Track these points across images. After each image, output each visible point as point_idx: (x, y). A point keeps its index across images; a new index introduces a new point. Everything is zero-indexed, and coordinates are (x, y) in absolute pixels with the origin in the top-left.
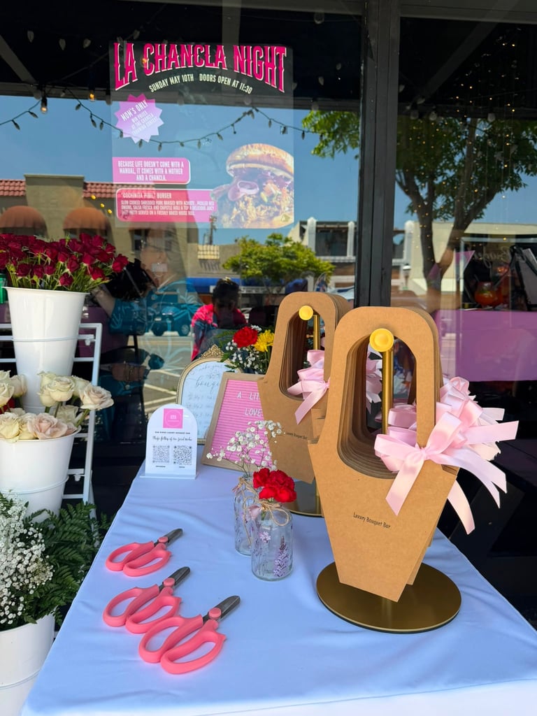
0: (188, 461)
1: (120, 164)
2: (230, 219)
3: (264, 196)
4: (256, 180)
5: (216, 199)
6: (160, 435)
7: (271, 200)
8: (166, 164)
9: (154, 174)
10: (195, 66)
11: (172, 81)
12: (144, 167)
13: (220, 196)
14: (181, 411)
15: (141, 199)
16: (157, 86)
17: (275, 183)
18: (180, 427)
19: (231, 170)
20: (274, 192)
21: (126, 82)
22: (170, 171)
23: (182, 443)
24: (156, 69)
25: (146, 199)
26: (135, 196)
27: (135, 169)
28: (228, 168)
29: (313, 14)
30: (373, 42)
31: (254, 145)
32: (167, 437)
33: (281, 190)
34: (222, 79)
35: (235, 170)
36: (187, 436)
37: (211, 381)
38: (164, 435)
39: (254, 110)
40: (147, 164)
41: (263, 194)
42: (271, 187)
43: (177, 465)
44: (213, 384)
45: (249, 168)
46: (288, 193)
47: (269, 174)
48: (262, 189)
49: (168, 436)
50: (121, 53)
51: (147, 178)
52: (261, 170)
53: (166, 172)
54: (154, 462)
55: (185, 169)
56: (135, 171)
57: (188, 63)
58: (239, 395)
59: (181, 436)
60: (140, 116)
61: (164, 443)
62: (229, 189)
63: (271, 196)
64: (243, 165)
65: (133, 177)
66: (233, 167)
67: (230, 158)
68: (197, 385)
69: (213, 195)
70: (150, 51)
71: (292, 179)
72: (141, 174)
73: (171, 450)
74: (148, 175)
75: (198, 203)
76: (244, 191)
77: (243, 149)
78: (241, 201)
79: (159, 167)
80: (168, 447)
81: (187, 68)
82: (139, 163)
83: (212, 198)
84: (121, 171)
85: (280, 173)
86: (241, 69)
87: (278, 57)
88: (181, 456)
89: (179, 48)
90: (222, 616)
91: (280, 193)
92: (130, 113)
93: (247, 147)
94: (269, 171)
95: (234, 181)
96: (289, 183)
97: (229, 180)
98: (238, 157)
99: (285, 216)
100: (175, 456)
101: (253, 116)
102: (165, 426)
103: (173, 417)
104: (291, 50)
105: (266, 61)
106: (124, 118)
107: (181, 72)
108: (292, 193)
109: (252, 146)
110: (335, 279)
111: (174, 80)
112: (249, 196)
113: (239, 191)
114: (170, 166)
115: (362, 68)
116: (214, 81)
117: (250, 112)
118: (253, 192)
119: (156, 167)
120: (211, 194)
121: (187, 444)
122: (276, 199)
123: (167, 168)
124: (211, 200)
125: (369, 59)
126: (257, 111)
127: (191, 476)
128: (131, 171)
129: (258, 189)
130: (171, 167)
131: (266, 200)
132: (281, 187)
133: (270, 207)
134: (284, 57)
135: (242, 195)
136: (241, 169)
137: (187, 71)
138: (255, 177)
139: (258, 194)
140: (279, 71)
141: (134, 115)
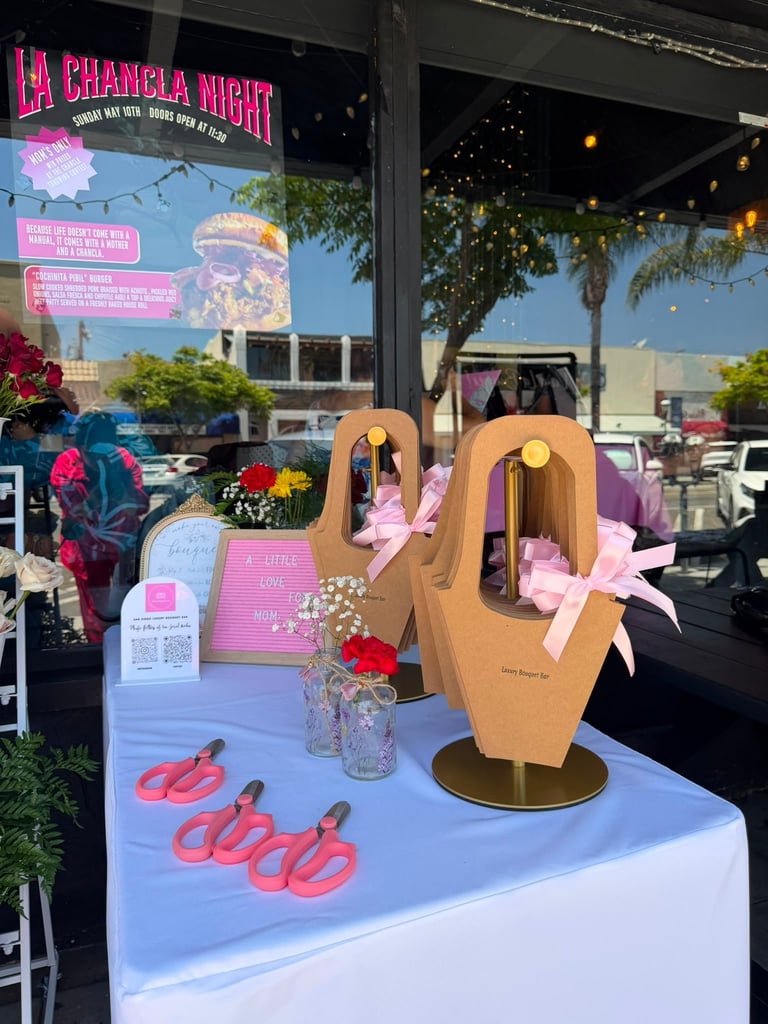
0: (187, 657)
1: (29, 228)
2: (200, 316)
3: (248, 286)
4: (237, 263)
5: (178, 286)
6: (141, 624)
7: (259, 292)
8: (103, 234)
9: (84, 247)
10: (142, 96)
11: (108, 113)
12: (67, 236)
13: (185, 283)
14: (172, 586)
15: (64, 283)
16: (85, 118)
17: (262, 269)
18: (173, 608)
19: (199, 247)
20: (262, 280)
21: (36, 108)
22: (109, 244)
23: (174, 632)
24: (83, 94)
25: (74, 283)
26: (55, 277)
27: (54, 239)
28: (195, 244)
30: (387, 91)
31: (232, 214)
32: (152, 625)
33: (271, 279)
34: (182, 119)
35: (206, 247)
36: (183, 621)
37: (192, 546)
38: (147, 623)
39: (187, 166)
40: (73, 231)
41: (246, 283)
42: (257, 273)
43: (170, 664)
44: (196, 550)
45: (225, 246)
46: (282, 283)
47: (254, 255)
48: (244, 276)
49: (153, 623)
50: (27, 64)
51: (72, 253)
52: (242, 250)
53: (103, 244)
54: (134, 662)
55: (132, 243)
56: (54, 240)
57: (132, 90)
58: (249, 560)
59: (174, 622)
60: (58, 160)
61: (149, 633)
62: (198, 273)
63: (259, 287)
64: (217, 242)
65: (52, 250)
66: (202, 243)
67: (197, 230)
68: (171, 552)
69: (175, 281)
70: (72, 66)
71: (287, 265)
72: (63, 245)
73: (160, 644)
74: (75, 248)
75: (153, 291)
76: (220, 278)
77: (216, 219)
78: (215, 292)
79: (92, 237)
80: (156, 639)
81: (130, 97)
82: (60, 230)
83: (174, 285)
84: (31, 239)
85: (269, 255)
86: (210, 107)
87: (262, 96)
88: (175, 650)
89: (117, 67)
90: (338, 824)
91: (271, 282)
92: (43, 155)
93: (222, 217)
94: (254, 251)
95: (205, 263)
96: (282, 269)
97: (198, 260)
98: (210, 230)
99: (279, 314)
100: (166, 652)
101: (186, 173)
102: (148, 609)
103: (161, 595)
104: (279, 90)
105: (244, 99)
106: (33, 160)
107: (122, 102)
108: (287, 284)
109: (229, 216)
110: (277, 415)
111: (112, 113)
112: (227, 284)
113: (212, 277)
114: (109, 236)
115: (373, 123)
116: (172, 120)
117: (181, 168)
118: (232, 279)
119: (87, 237)
120: (171, 279)
121: (185, 632)
122: (266, 291)
123: (105, 240)
124: (172, 288)
125: (383, 113)
126: (192, 166)
127: (194, 677)
128: (48, 241)
129: (239, 275)
130: (110, 238)
131: (251, 291)
132: (271, 275)
133: (257, 301)
134: (270, 97)
135: (216, 283)
136: (215, 246)
137: (130, 102)
138: (234, 258)
139: (240, 282)
140: (263, 116)
141: (50, 159)
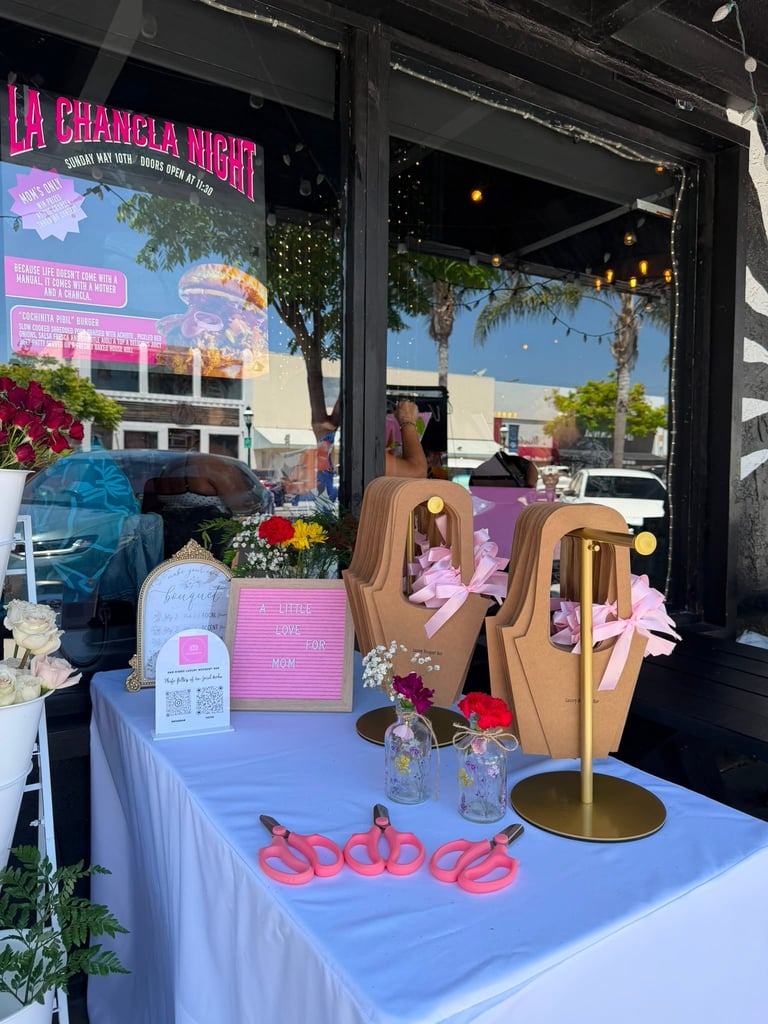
0: (218, 708)
1: (17, 267)
2: (184, 363)
3: (230, 335)
4: (220, 313)
5: (164, 332)
6: (175, 676)
7: (240, 341)
8: (91, 277)
9: (72, 289)
10: (133, 144)
11: (100, 158)
12: (55, 277)
13: (171, 329)
14: (205, 638)
15: (50, 324)
16: (78, 161)
17: (244, 319)
18: (205, 660)
19: (184, 295)
20: (244, 331)
21: (28, 147)
22: (97, 288)
23: (207, 684)
24: (76, 137)
25: (60, 325)
26: (42, 317)
28: (181, 292)
29: (248, 95)
30: (361, 160)
31: (216, 265)
32: (185, 678)
33: (252, 330)
34: (172, 169)
35: (191, 296)
36: (214, 673)
37: (188, 593)
38: (180, 675)
40: (61, 273)
41: (228, 332)
42: (238, 323)
43: (203, 716)
44: (192, 596)
45: (209, 295)
46: (262, 334)
47: (236, 306)
48: (227, 326)
49: (188, 676)
50: (21, 102)
51: (60, 294)
52: (226, 300)
53: (91, 287)
54: (168, 715)
55: (120, 286)
56: (42, 281)
57: (124, 137)
58: (263, 609)
59: (206, 674)
60: (49, 200)
61: (182, 686)
62: (183, 321)
63: (240, 336)
64: (202, 291)
65: (39, 290)
66: (187, 291)
67: (183, 279)
68: (167, 599)
69: (161, 327)
70: (66, 109)
71: (266, 316)
72: (51, 286)
73: (194, 694)
74: (63, 289)
75: (139, 336)
76: (203, 326)
77: (201, 269)
78: (199, 340)
79: (80, 280)
80: (189, 691)
81: (123, 145)
82: (49, 271)
83: (159, 332)
84: (19, 278)
85: (251, 307)
86: (198, 161)
87: (246, 154)
88: (208, 702)
89: (110, 114)
91: (251, 333)
92: (34, 194)
93: (207, 267)
94: (236, 302)
95: (190, 311)
96: (262, 321)
97: (183, 308)
98: (195, 279)
99: (259, 364)
100: (199, 703)
101: (102, 196)
102: (182, 662)
103: (194, 648)
104: (262, 149)
105: (230, 156)
106: (24, 199)
107: (114, 149)
108: (266, 335)
109: (213, 267)
110: (123, 426)
111: (104, 158)
112: (211, 333)
113: (196, 325)
114: (97, 279)
115: (345, 187)
116: (162, 170)
118: (216, 328)
119: (76, 279)
120: (156, 326)
121: (216, 683)
122: (246, 341)
123: (93, 283)
124: (157, 334)
125: (357, 181)
127: (224, 728)
128: (36, 281)
129: (222, 325)
131: (233, 340)
132: (252, 325)
133: (238, 351)
134: (254, 156)
135: (200, 330)
136: (199, 295)
137: (122, 149)
138: (217, 309)
139: (223, 331)
141: (40, 199)
